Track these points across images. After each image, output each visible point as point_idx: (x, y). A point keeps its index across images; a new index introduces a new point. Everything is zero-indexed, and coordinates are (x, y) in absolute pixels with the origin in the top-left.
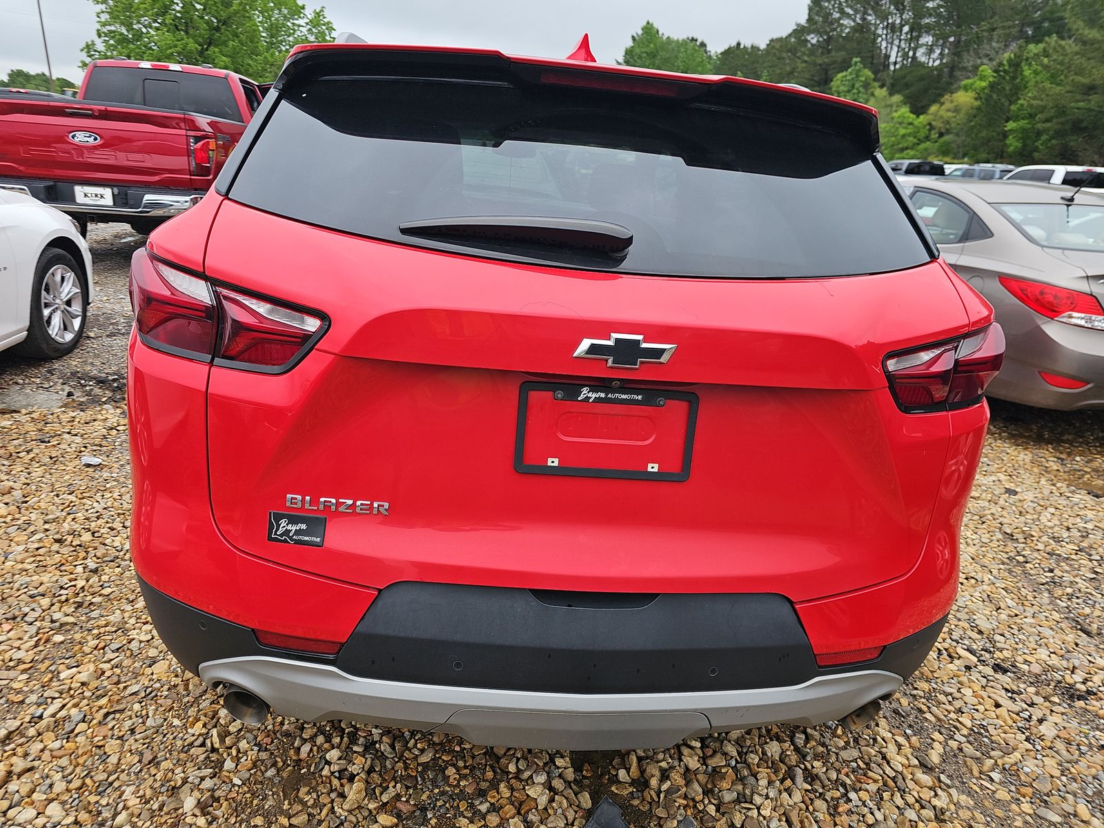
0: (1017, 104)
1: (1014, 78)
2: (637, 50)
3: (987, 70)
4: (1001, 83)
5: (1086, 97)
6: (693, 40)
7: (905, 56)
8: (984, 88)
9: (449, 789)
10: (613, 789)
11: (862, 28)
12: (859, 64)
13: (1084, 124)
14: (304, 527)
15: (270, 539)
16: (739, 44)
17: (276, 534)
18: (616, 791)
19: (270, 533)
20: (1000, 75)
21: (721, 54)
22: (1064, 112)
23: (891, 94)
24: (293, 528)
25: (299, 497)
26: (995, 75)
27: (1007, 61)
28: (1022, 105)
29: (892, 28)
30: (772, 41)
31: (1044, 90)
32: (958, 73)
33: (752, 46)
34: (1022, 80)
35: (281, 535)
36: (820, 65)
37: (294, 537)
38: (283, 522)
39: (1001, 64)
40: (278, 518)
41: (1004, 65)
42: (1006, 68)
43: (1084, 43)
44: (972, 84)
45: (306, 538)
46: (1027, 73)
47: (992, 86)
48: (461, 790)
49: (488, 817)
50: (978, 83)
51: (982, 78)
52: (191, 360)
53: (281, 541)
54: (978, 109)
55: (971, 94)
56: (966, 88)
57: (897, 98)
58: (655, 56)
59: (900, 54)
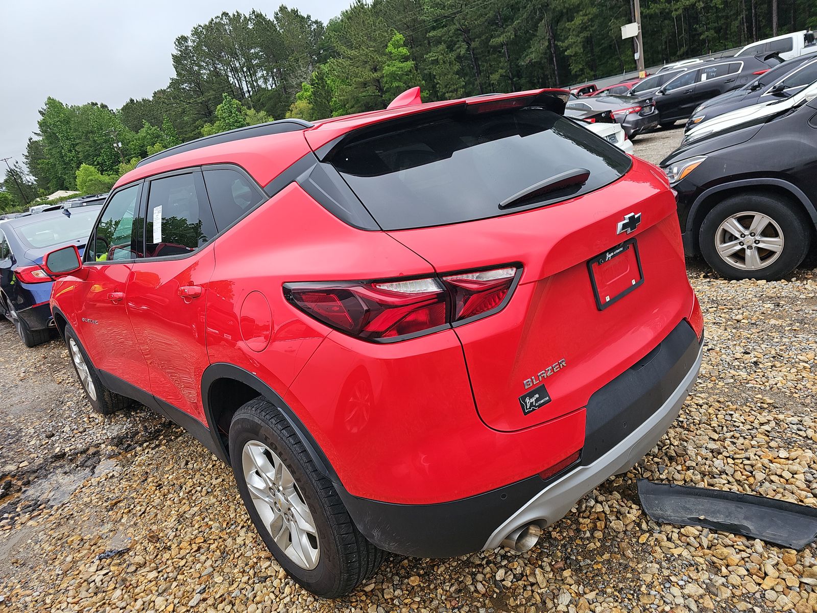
0: (332, 101)
1: (324, 87)
2: (49, 121)
3: (306, 84)
4: (319, 91)
5: (365, 89)
6: (94, 104)
7: (253, 87)
8: (311, 96)
9: (563, 542)
10: (615, 485)
11: (216, 73)
12: (228, 97)
13: (370, 104)
14: (537, 396)
15: (526, 414)
16: (132, 101)
17: (527, 409)
18: (617, 485)
19: (524, 410)
20: (315, 86)
21: (122, 109)
22: (358, 100)
23: (258, 112)
24: (533, 400)
25: (529, 380)
26: (313, 87)
27: (315, 77)
28: (335, 101)
29: (234, 70)
30: (155, 93)
31: (342, 90)
32: (289, 90)
33: (143, 100)
34: (328, 86)
35: (530, 408)
36: (201, 103)
37: (537, 405)
38: (527, 400)
39: (312, 80)
40: (524, 399)
41: (315, 80)
42: (317, 81)
43: (351, 59)
44: (302, 95)
45: (542, 401)
46: (328, 82)
47: (314, 93)
48: (568, 538)
49: (596, 535)
50: (305, 93)
51: (306, 90)
52: (435, 333)
53: (532, 411)
54: (313, 109)
55: (305, 101)
56: (300, 98)
57: (262, 113)
58: (68, 123)
59: (249, 86)
